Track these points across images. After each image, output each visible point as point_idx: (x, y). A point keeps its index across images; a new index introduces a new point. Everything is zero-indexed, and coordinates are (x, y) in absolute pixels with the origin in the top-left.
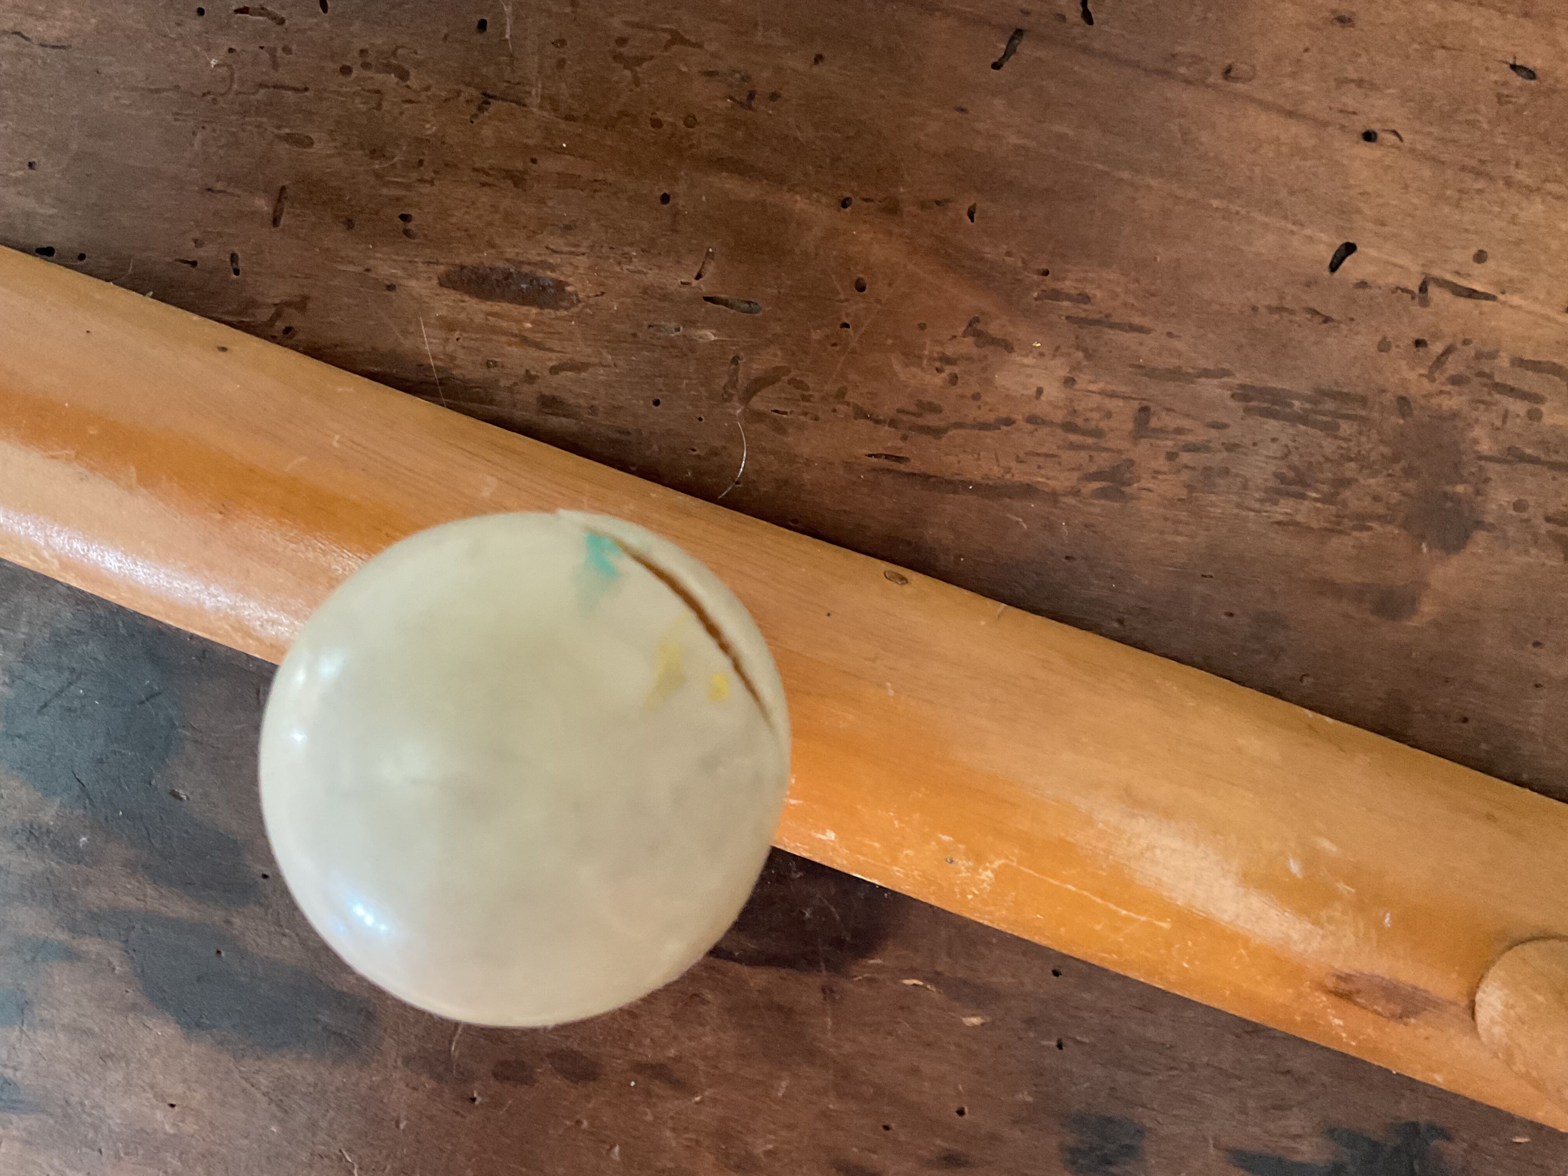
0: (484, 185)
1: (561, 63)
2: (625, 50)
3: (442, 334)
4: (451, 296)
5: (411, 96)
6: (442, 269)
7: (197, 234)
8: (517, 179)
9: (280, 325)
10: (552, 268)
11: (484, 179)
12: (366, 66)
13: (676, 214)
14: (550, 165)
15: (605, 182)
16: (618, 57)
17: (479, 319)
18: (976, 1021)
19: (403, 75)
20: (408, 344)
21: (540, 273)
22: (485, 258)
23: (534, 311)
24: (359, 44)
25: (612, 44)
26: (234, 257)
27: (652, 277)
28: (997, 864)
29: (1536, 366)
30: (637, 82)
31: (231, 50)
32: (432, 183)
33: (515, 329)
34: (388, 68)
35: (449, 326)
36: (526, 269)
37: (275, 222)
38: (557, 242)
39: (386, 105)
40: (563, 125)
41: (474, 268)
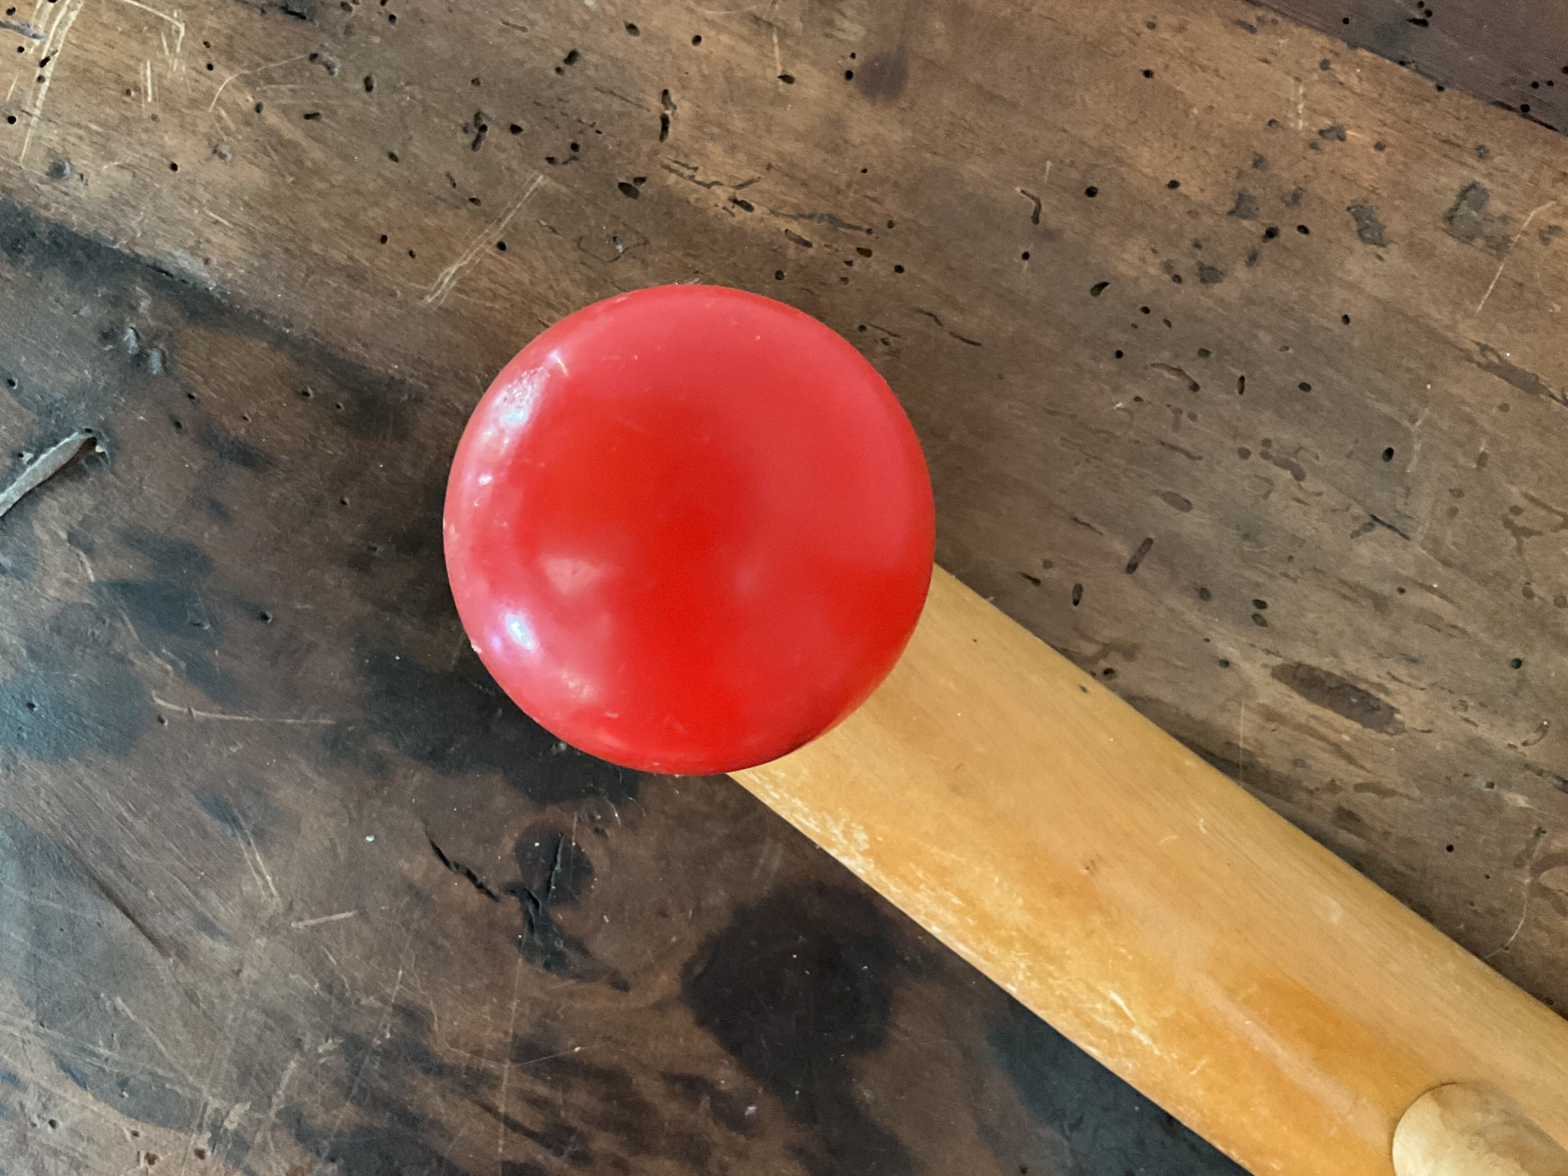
0: (1344, 597)
1: (1453, 512)
2: (1519, 521)
3: (1258, 720)
4: (1282, 688)
5: (1301, 496)
6: (1279, 661)
7: (1048, 555)
8: (1380, 604)
9: (1104, 664)
10: (1387, 692)
11: (1345, 590)
12: (1265, 456)
13: (1522, 682)
14: (1415, 598)
15: (1464, 632)
16: (1508, 524)
17: (1302, 719)
19: (1299, 476)
20: (1221, 720)
21: (1373, 692)
22: (1325, 663)
23: (1357, 726)
24: (1265, 433)
25: (1506, 510)
26: (1079, 589)
27: (1482, 731)
30: (1519, 549)
31: (1138, 399)
32: (1295, 580)
33: (1332, 736)
34: (1286, 465)
35: (1271, 716)
36: (1363, 686)
37: (1132, 568)
38: (1401, 671)
39: (1273, 497)
40: (1440, 568)
41: (1311, 669)
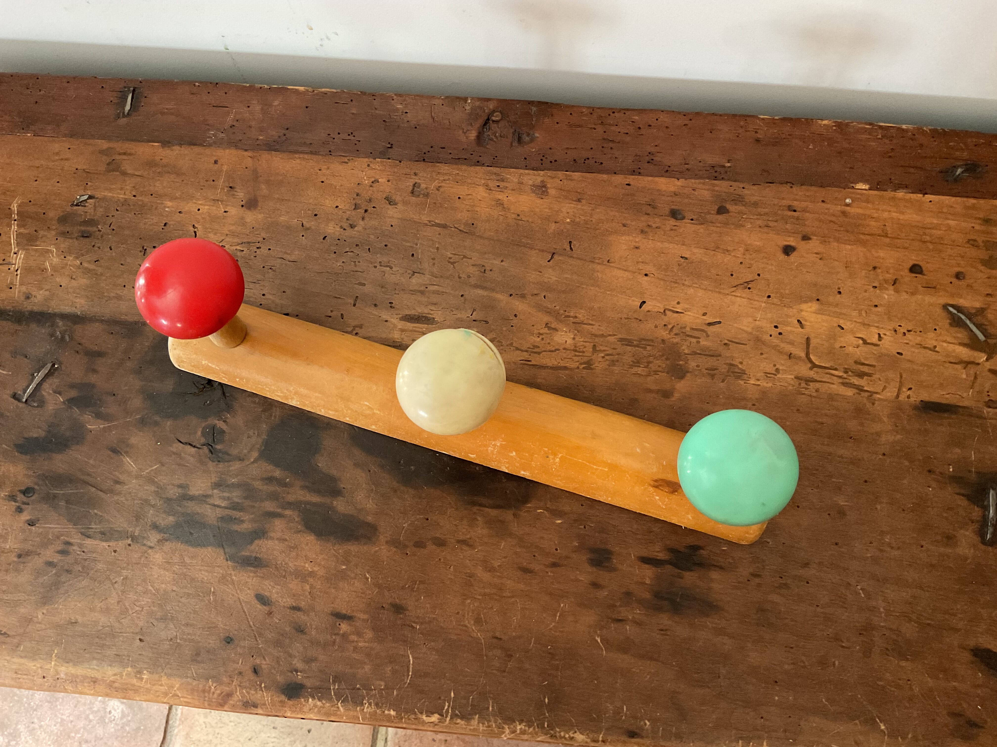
0: (412, 294)
1: (434, 264)
2: (451, 260)
3: (400, 333)
4: (403, 322)
5: (394, 273)
6: (400, 316)
7: (331, 309)
8: (422, 293)
9: (355, 332)
10: (431, 314)
11: (412, 293)
12: (381, 266)
13: (465, 300)
14: (431, 288)
15: (446, 292)
16: (449, 262)
17: (411, 329)
18: (559, 521)
19: (391, 268)
20: (390, 336)
21: (428, 316)
22: (413, 312)
23: (426, 325)
24: (379, 260)
25: (448, 259)
26: (342, 315)
27: (459, 316)
28: (560, 455)
29: (696, 330)
30: (454, 267)
31: (343, 262)
32: (398, 294)
33: (420, 330)
34: (387, 266)
35: (402, 330)
36: (424, 315)
37: (354, 305)
38: (433, 308)
39: (386, 275)
40: (435, 279)
41: (409, 315)
